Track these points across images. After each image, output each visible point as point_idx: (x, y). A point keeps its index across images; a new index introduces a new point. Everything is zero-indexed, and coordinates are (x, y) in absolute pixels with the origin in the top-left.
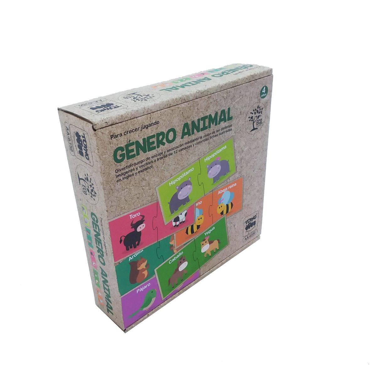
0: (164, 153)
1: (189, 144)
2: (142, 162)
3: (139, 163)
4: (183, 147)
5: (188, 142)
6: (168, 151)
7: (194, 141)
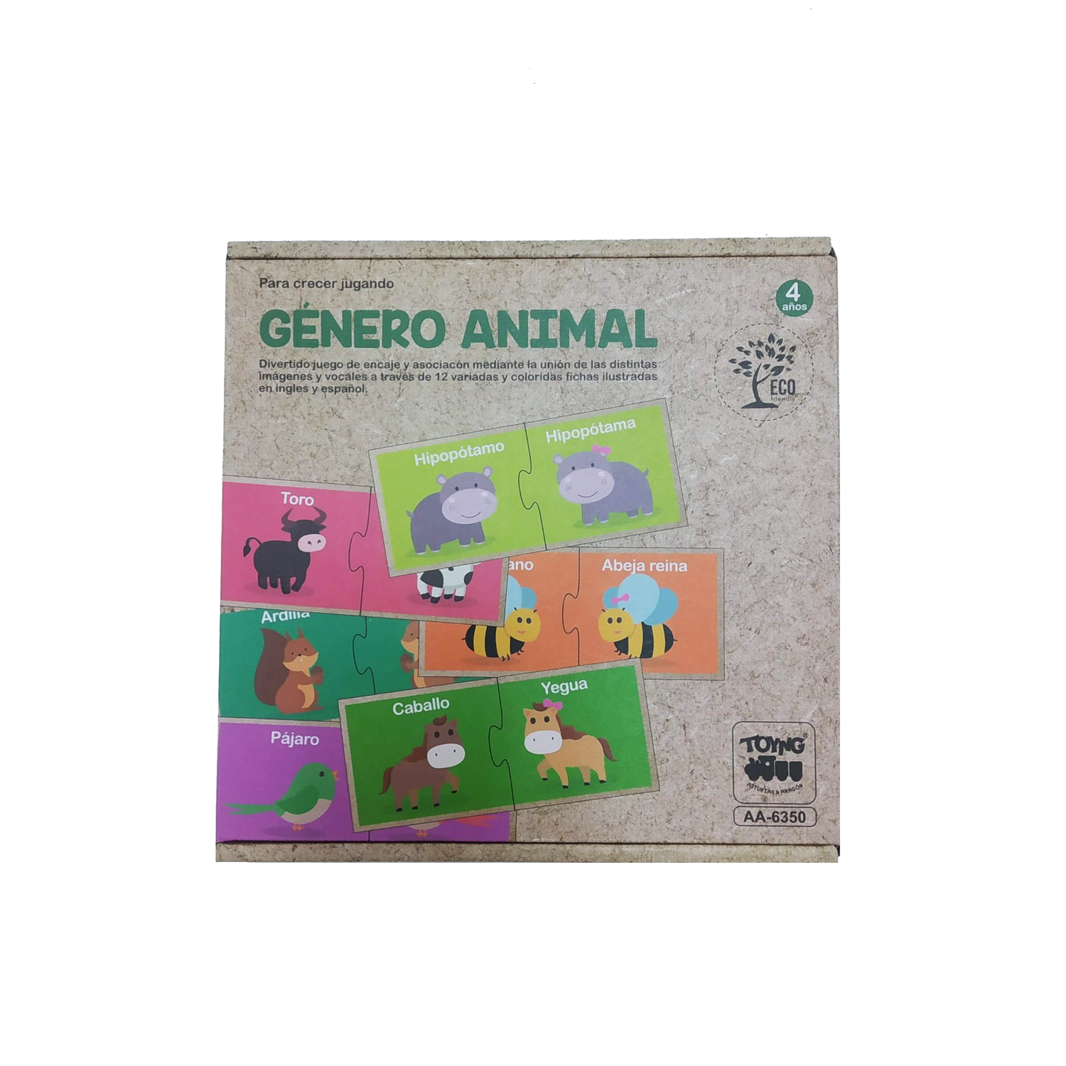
0: (402, 366)
1: (489, 371)
2: (335, 366)
3: (325, 365)
4: (466, 371)
5: (486, 365)
6: (416, 366)
7: (504, 366)
